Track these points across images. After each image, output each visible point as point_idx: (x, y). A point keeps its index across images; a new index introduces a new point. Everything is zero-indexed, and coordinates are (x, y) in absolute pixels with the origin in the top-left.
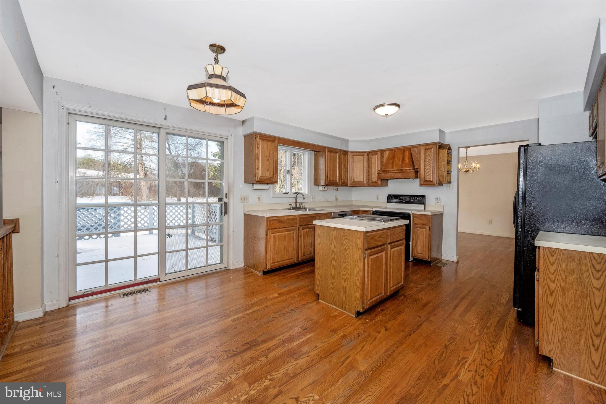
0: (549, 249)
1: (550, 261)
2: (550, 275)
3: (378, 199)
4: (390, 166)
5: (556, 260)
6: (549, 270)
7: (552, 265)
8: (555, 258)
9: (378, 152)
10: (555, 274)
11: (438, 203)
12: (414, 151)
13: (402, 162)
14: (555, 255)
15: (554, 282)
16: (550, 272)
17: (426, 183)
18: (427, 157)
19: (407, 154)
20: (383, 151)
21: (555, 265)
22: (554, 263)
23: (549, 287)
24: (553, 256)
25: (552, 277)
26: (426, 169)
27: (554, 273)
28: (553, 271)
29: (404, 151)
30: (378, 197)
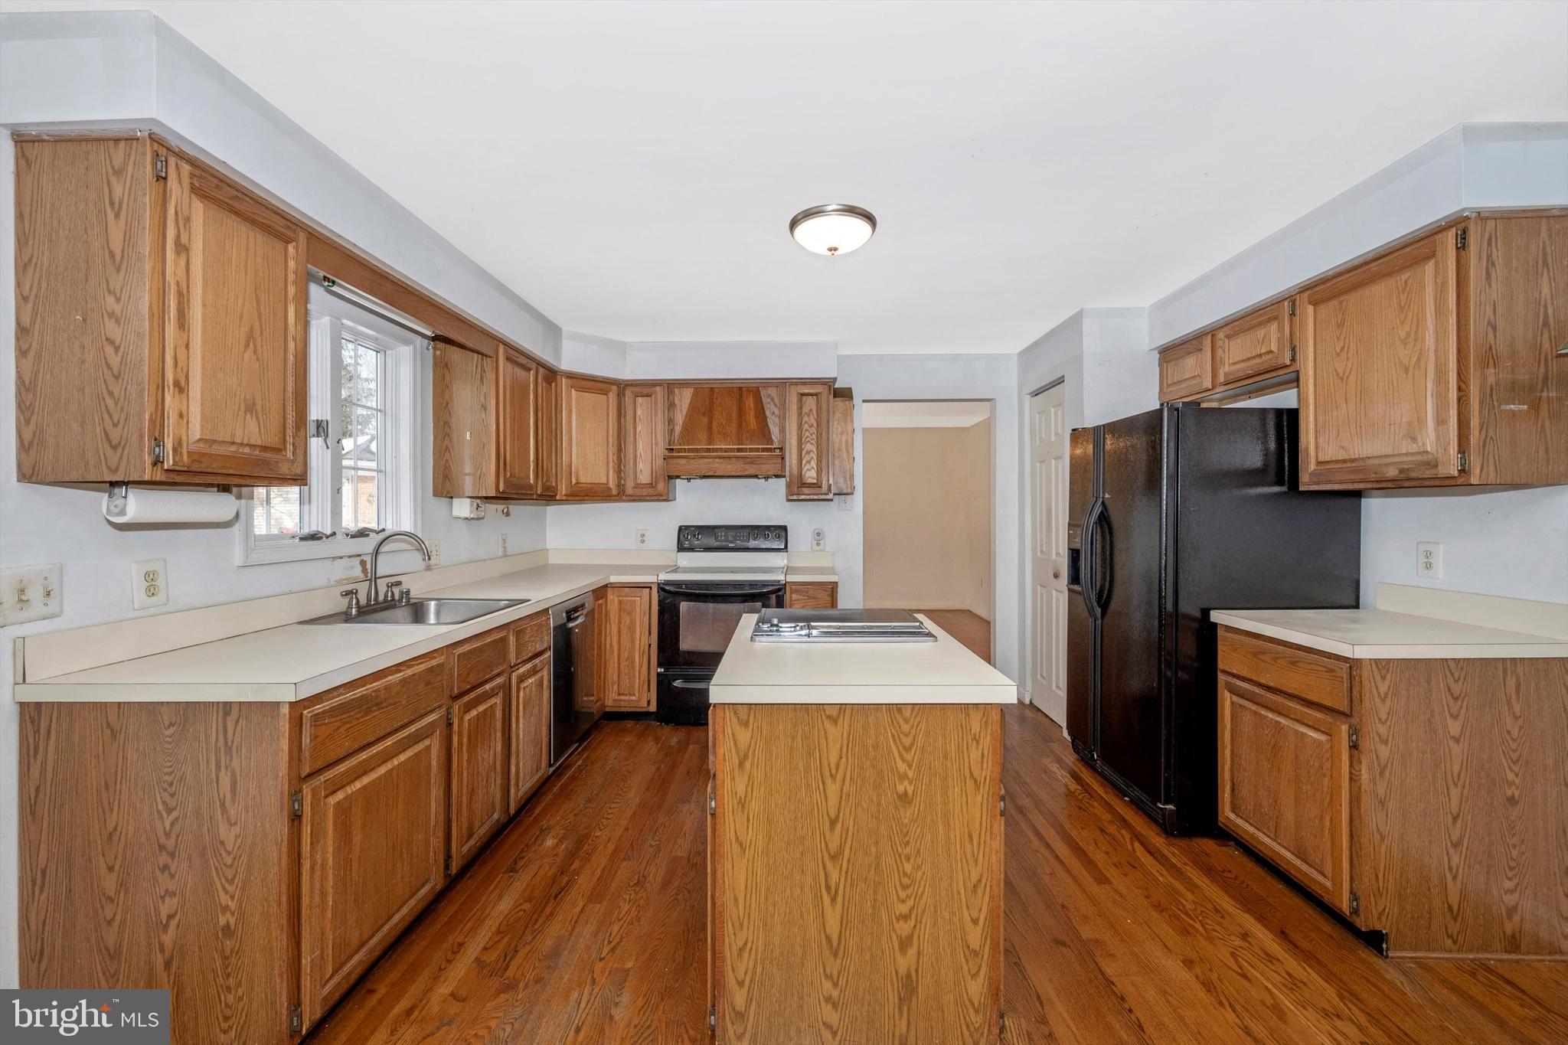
0: (1377, 661)
1: (1379, 693)
2: (1380, 726)
3: (643, 542)
4: (704, 436)
5: (1389, 687)
6: (1378, 716)
7: (1383, 701)
8: (1387, 682)
9: (658, 389)
10: (1388, 723)
11: (818, 544)
12: (769, 396)
13: (740, 426)
14: (1389, 677)
15: (1386, 742)
16: (1380, 719)
17: (800, 490)
18: (806, 418)
19: (750, 402)
20: (671, 386)
21: (1388, 701)
22: (1386, 694)
23: (1377, 757)
24: (1383, 678)
25: (1382, 729)
26: (804, 453)
27: (1386, 720)
28: (1384, 717)
29: (741, 395)
30: (643, 535)
